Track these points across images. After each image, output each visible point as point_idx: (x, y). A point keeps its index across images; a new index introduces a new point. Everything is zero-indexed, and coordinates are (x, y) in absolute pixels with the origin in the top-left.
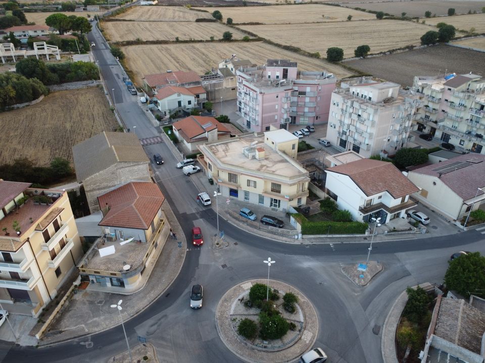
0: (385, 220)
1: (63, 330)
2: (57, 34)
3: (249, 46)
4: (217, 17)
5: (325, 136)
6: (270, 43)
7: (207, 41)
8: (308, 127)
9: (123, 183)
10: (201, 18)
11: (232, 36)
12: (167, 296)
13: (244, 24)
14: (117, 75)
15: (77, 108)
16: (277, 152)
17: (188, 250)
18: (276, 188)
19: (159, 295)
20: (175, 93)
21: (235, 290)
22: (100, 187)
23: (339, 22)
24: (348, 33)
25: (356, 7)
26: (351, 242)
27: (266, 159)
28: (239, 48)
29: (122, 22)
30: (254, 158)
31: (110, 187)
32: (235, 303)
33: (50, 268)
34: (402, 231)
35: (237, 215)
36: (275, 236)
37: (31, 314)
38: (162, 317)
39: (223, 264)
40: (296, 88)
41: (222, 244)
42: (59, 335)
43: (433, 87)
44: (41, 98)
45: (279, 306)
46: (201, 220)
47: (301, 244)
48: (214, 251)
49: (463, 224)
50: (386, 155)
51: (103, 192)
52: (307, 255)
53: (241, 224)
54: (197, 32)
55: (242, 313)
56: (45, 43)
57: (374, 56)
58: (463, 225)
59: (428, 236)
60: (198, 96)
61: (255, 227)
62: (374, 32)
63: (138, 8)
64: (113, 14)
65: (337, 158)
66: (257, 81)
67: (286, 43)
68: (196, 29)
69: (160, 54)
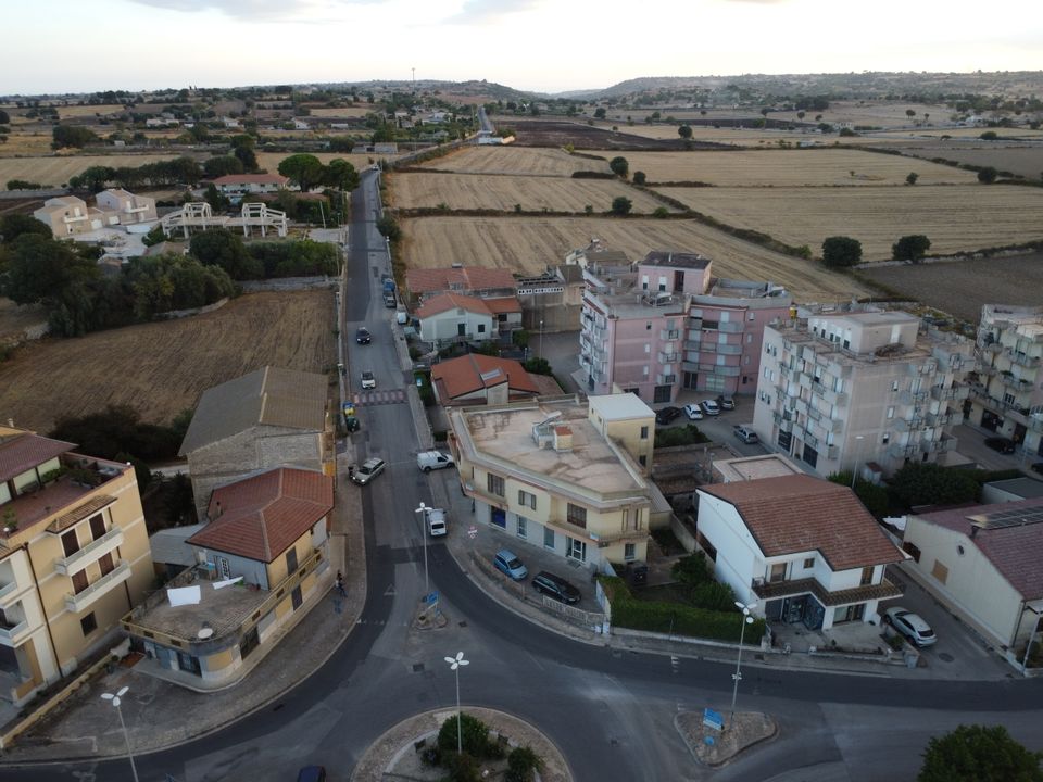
0: (822, 622)
1: (54, 739)
2: (296, 191)
3: (665, 228)
4: (619, 168)
5: (751, 422)
6: (709, 222)
7: (579, 215)
8: (720, 400)
9: (266, 468)
10: (587, 170)
11: (631, 206)
12: (275, 710)
13: (671, 184)
14: (376, 269)
15: (277, 325)
16: (605, 441)
17: (360, 622)
18: (577, 516)
19: (260, 705)
20: (454, 307)
21: (418, 721)
22: (221, 470)
23: (887, 186)
24: (898, 210)
25: (937, 156)
26: (721, 661)
27: (575, 452)
28: (640, 229)
29: (428, 174)
30: (549, 446)
31: (239, 472)
32: (404, 750)
33: (69, 612)
34: (855, 652)
35: (488, 565)
36: (554, 621)
37: (11, 696)
38: (248, 752)
39: (417, 662)
40: (697, 313)
41: (434, 620)
42: (43, 748)
43: (1020, 331)
44: (222, 303)
45: (498, 774)
46: (414, 564)
47: (607, 646)
48: (411, 633)
49: (1020, 660)
50: (877, 475)
51: (225, 481)
52: (608, 672)
53: (491, 584)
54: (567, 195)
55: (411, 775)
56: (263, 205)
57: (942, 259)
58: (1022, 663)
59: (923, 674)
60: (502, 317)
61: (517, 594)
62: (963, 210)
63: (471, 149)
64: (417, 160)
65: (736, 466)
66: (617, 294)
67: (747, 224)
68: (568, 192)
69: (474, 235)
